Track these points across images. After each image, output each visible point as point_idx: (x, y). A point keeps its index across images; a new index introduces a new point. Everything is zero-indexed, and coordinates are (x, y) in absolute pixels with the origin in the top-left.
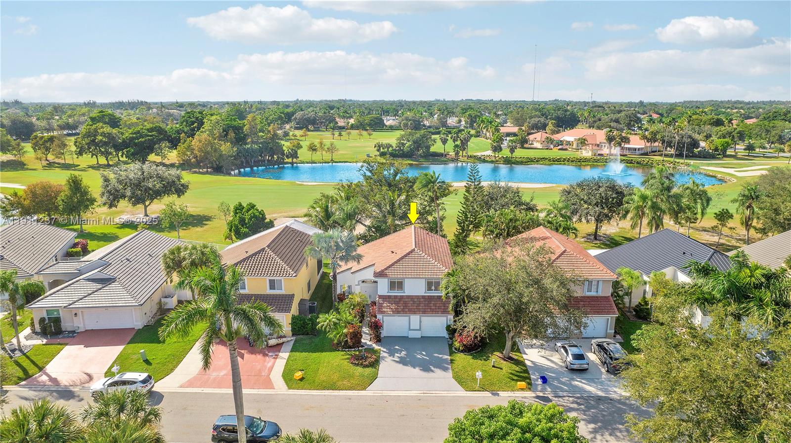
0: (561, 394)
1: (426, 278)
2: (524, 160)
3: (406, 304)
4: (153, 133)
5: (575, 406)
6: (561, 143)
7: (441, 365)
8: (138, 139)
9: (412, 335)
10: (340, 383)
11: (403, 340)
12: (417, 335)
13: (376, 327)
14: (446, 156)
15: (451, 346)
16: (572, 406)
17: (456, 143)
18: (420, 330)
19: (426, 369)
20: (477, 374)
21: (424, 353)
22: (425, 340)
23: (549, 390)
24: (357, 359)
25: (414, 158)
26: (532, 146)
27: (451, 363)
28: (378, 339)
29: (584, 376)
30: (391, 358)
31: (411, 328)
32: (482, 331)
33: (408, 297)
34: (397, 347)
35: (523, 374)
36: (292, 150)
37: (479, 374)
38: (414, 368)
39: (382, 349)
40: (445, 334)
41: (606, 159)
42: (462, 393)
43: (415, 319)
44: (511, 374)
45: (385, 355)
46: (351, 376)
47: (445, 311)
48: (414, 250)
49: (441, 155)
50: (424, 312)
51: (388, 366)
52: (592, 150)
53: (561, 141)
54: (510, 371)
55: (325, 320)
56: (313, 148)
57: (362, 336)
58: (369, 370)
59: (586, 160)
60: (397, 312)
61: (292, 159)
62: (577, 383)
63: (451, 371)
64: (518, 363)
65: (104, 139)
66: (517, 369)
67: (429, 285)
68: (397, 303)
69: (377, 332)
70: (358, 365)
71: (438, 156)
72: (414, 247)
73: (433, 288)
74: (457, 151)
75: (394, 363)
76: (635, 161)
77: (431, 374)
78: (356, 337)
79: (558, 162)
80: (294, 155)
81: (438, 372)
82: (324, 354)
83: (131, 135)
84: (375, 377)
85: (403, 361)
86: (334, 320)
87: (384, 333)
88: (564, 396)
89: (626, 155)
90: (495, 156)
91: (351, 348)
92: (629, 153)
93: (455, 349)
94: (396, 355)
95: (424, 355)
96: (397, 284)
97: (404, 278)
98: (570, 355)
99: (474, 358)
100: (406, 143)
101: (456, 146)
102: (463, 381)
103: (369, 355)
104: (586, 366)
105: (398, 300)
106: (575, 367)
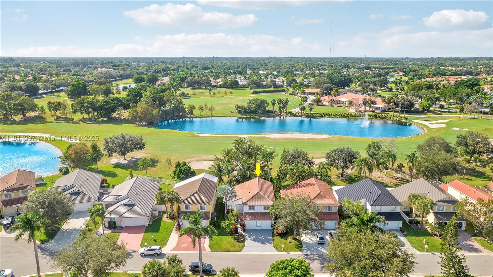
0: (313, 253)
1: (263, 205)
2: (317, 115)
3: (255, 216)
4: (115, 102)
5: (318, 258)
6: (339, 102)
7: (269, 242)
8: (107, 106)
9: (258, 228)
10: (231, 249)
11: (254, 231)
12: (260, 228)
13: (243, 226)
14: (274, 112)
15: (273, 233)
16: (316, 258)
17: (280, 105)
18: (261, 226)
19: (263, 243)
20: (282, 245)
21: (262, 236)
22: (263, 230)
23: (309, 251)
24: (237, 239)
25: (257, 113)
26: (323, 104)
27: (273, 240)
28: (244, 230)
29: (323, 246)
30: (250, 238)
31: (257, 226)
32: (284, 230)
33: (256, 213)
34: (252, 234)
35: (300, 245)
36: (190, 110)
37: (283, 246)
38: (259, 243)
39: (246, 234)
40: (271, 228)
41: (363, 114)
42: (276, 253)
43: (259, 222)
44: (295, 245)
45: (248, 237)
46: (235, 246)
47: (271, 219)
48: (258, 192)
49: (272, 112)
50: (263, 219)
51: (249, 242)
52: (355, 109)
53: (339, 101)
54: (295, 244)
55: (223, 224)
56: (201, 109)
57: (238, 229)
58: (242, 244)
59: (352, 115)
60: (252, 219)
61: (190, 116)
62: (320, 249)
63: (273, 244)
64: (299, 241)
65: (88, 105)
66: (298, 243)
67: (265, 208)
68: (252, 216)
69: (244, 227)
70: (237, 241)
71: (271, 112)
72: (258, 191)
73: (266, 209)
74: (281, 110)
75: (251, 241)
76: (378, 116)
77: (265, 245)
78: (236, 229)
79: (336, 116)
80: (191, 113)
81: (268, 245)
82: (224, 237)
83: (103, 103)
84: (244, 247)
85: (254, 240)
86: (227, 223)
87: (246, 228)
88: (314, 254)
89: (374, 111)
90: (302, 113)
91: (234, 234)
92: (376, 110)
93: (275, 235)
94: (252, 237)
95: (262, 237)
96: (251, 208)
97: (255, 205)
98: (318, 238)
99: (282, 238)
100: (253, 105)
101: (280, 107)
102: (277, 248)
103: (241, 238)
104: (324, 242)
105: (252, 214)
106: (320, 242)
